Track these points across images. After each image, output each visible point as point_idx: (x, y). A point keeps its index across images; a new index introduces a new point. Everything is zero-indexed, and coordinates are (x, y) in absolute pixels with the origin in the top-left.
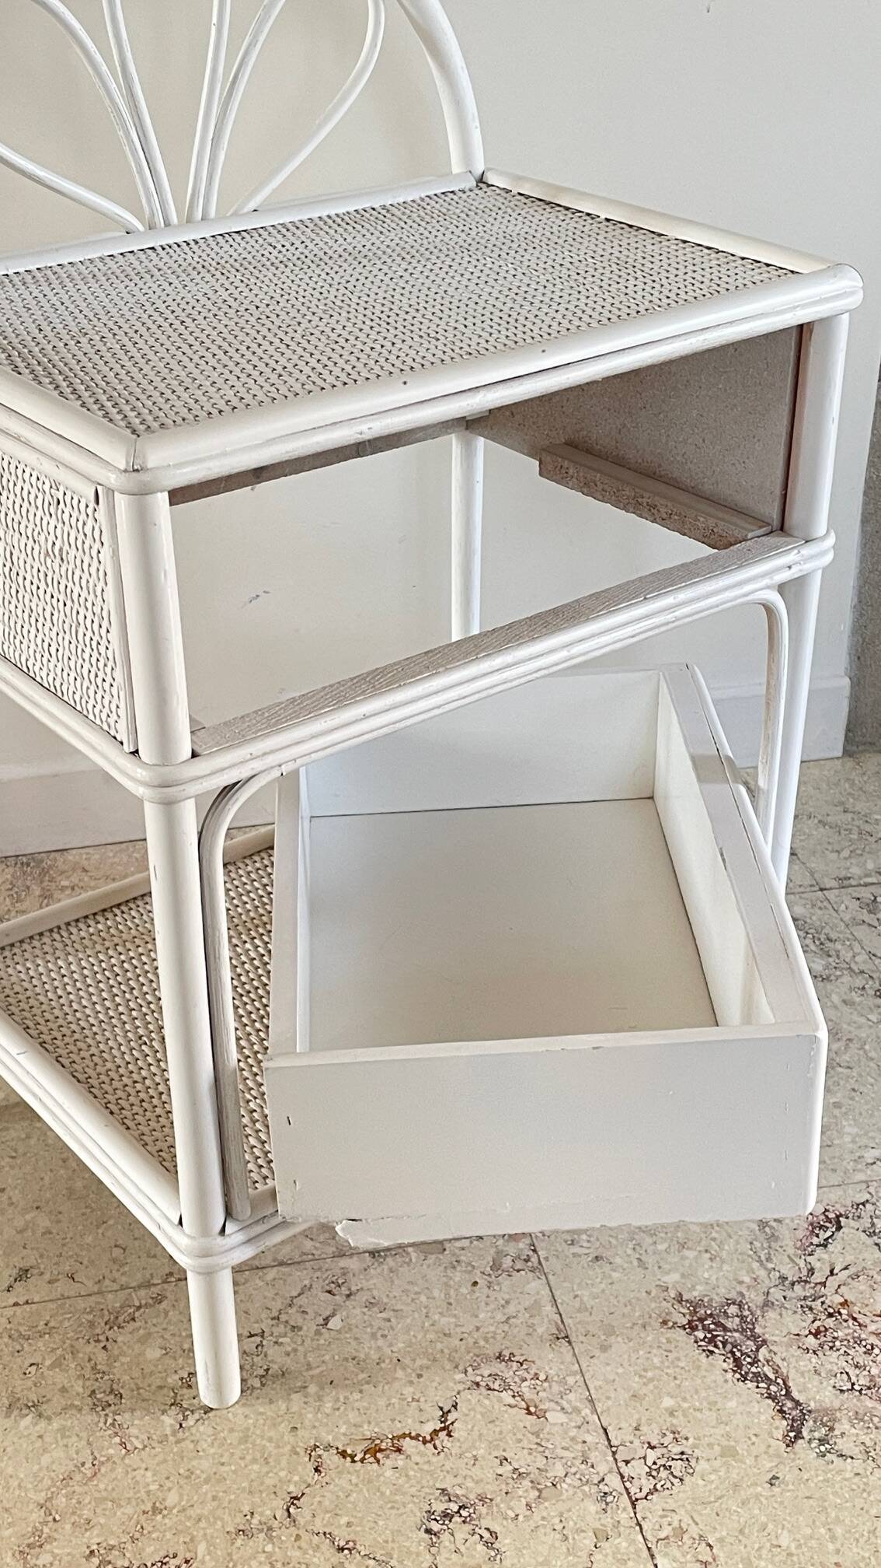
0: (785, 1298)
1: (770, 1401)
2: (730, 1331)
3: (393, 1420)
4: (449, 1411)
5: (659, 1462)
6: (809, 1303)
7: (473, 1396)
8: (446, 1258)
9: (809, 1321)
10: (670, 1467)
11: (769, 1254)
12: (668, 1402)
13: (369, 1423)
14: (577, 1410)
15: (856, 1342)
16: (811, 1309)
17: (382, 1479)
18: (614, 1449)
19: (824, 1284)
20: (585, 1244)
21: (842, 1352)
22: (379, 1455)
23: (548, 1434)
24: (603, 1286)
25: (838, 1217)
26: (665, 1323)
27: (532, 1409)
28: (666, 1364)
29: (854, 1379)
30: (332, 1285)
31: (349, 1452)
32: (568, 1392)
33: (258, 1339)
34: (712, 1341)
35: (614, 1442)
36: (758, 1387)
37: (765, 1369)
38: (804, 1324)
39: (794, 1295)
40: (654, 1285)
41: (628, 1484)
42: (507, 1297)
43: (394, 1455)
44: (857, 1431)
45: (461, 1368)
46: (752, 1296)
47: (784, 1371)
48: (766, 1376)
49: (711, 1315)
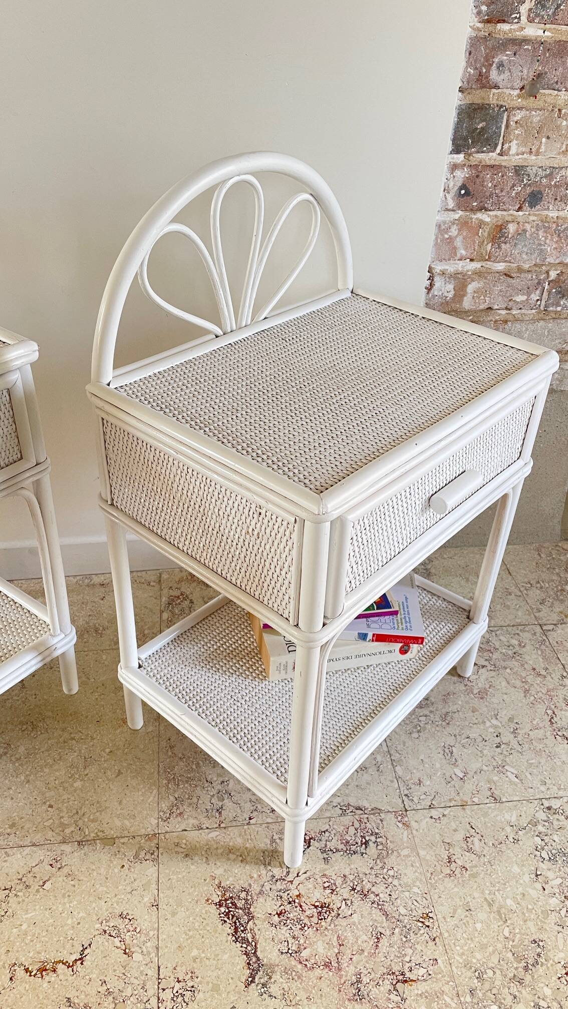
0: (270, 889)
1: (245, 956)
2: (238, 909)
3: (57, 951)
4: (86, 948)
5: (180, 992)
6: (281, 894)
7: (101, 939)
8: (114, 849)
9: (278, 906)
10: (184, 995)
11: (271, 860)
12: (195, 953)
13: (45, 951)
14: (149, 953)
15: (297, 922)
16: (281, 897)
17: (41, 988)
18: (160, 981)
19: (291, 882)
20: (184, 846)
21: (289, 927)
22: (44, 973)
23: (131, 967)
24: (184, 874)
25: (310, 839)
26: (207, 900)
27: (127, 951)
28: (201, 927)
29: (290, 945)
30: (54, 861)
31: (30, 969)
32: (148, 941)
33: (7, 891)
34: (227, 914)
35: (161, 977)
36: (242, 947)
37: (248, 935)
38: (276, 908)
39: (275, 888)
40: (209, 875)
41: (160, 1005)
42: (135, 876)
43: (51, 974)
44: (282, 981)
45: (100, 920)
46: (255, 887)
47: (257, 937)
48: (248, 939)
49: (231, 898)
